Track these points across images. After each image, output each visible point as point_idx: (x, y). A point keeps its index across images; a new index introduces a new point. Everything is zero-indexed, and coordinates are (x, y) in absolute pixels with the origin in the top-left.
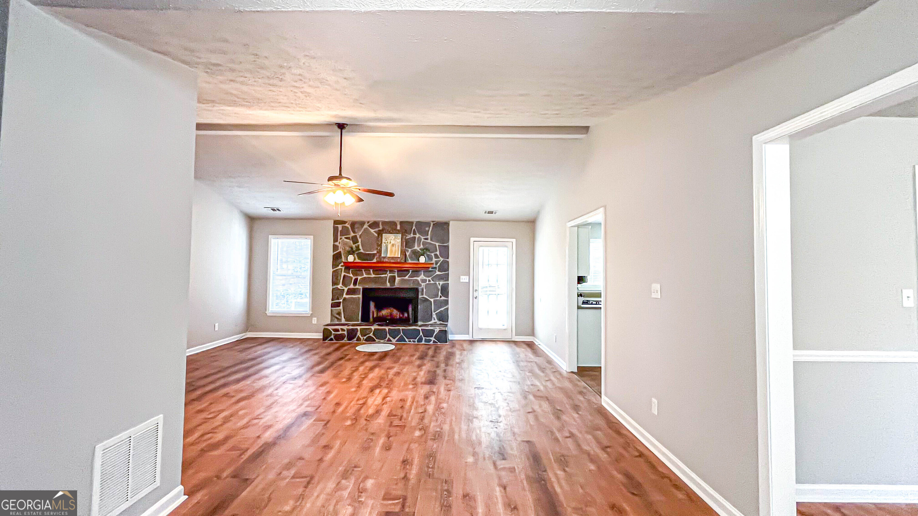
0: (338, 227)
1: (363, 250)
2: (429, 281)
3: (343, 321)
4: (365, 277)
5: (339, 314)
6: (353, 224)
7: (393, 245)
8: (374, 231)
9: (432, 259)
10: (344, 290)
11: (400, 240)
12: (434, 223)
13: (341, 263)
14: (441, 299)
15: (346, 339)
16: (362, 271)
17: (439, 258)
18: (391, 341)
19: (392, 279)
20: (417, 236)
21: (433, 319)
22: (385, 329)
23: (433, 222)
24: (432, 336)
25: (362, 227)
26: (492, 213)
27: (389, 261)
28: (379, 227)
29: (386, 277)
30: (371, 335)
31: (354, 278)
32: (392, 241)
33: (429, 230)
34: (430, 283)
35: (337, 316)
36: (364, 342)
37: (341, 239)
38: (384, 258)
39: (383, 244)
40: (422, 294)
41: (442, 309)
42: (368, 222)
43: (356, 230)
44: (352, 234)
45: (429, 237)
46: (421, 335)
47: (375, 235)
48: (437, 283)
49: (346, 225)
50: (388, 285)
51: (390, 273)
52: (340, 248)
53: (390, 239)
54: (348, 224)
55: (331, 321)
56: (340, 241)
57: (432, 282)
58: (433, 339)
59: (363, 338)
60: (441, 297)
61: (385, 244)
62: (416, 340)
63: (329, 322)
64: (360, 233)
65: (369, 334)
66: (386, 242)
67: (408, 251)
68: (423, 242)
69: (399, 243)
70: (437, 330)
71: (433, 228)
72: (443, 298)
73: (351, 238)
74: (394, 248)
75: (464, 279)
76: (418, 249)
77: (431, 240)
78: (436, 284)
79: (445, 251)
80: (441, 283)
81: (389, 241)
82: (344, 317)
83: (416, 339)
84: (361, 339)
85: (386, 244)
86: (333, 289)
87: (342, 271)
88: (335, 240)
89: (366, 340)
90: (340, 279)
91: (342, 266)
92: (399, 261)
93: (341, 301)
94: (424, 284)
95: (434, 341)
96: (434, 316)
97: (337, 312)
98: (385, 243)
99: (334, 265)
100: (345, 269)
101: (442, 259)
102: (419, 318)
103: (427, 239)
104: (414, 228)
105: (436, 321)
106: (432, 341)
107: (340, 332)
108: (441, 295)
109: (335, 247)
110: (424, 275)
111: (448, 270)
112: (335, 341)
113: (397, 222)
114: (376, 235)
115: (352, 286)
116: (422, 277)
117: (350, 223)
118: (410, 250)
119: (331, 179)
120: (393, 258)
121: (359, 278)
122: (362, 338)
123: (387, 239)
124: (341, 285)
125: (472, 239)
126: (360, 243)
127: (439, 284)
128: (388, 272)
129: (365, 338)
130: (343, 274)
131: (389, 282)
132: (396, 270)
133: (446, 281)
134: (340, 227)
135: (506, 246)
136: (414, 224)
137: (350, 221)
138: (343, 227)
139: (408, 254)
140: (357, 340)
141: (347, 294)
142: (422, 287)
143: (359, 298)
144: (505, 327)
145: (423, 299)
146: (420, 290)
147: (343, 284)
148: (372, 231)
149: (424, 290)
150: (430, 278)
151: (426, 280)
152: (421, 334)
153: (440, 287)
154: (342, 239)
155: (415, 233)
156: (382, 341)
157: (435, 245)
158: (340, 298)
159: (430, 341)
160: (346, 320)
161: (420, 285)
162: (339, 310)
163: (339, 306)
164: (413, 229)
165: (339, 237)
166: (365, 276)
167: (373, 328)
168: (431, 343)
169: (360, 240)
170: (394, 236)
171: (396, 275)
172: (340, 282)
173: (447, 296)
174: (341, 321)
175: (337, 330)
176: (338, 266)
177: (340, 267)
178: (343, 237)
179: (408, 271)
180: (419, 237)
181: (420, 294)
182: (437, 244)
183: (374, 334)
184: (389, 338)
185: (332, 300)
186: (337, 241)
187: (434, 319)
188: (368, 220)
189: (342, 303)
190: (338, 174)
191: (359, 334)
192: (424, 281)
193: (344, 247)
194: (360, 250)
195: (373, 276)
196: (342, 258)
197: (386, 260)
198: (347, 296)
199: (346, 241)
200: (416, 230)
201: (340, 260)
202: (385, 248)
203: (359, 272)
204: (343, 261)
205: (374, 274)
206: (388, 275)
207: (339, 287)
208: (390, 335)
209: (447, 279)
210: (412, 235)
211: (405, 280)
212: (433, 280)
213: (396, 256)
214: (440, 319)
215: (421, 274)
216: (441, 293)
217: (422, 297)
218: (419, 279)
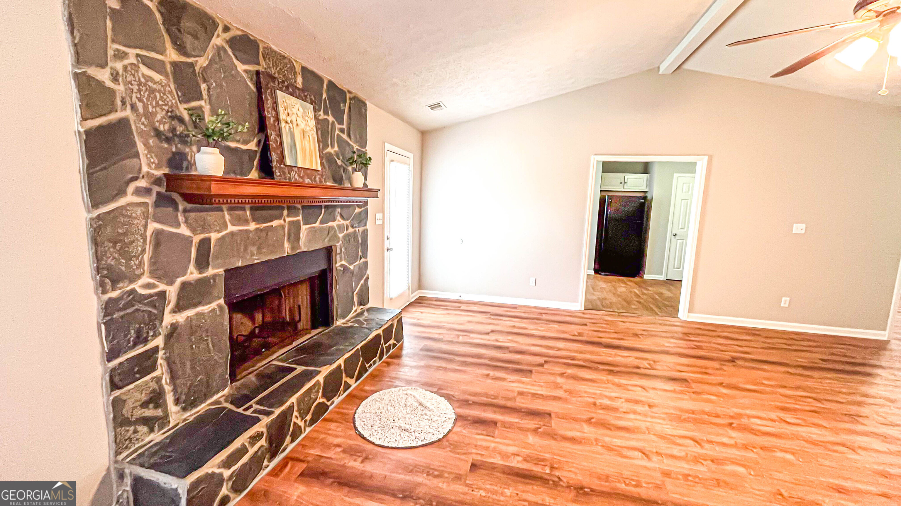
2: (348, 228)
4: (232, 234)
7: (303, 133)
8: (246, 71)
10: (162, 295)
11: (313, 123)
12: (351, 95)
13: (135, 179)
14: (361, 262)
16: (222, 210)
19: (295, 232)
20: (330, 118)
22: (341, 366)
23: (349, 92)
26: (438, 107)
27: (297, 180)
28: (258, 62)
29: (283, 227)
31: (197, 239)
32: (297, 120)
33: (344, 110)
34: (348, 232)
35: (149, 412)
37: (120, 55)
38: (292, 168)
39: (283, 125)
40: (341, 260)
41: (362, 282)
42: (226, 27)
44: (172, 54)
45: (345, 127)
47: (251, 87)
48: (357, 229)
50: (287, 249)
51: (288, 216)
52: (124, 103)
53: (294, 111)
56: (118, 67)
57: (351, 230)
58: (392, 341)
59: (305, 421)
60: (361, 259)
61: (287, 127)
64: (202, 61)
65: (316, 400)
66: (289, 119)
68: (338, 136)
69: (313, 129)
71: (349, 107)
75: (379, 219)
76: (332, 151)
77: (349, 135)
78: (356, 232)
80: (361, 230)
81: (294, 119)
82: (177, 403)
84: (300, 428)
85: (290, 128)
86: (107, 307)
88: (87, 53)
89: (312, 422)
90: (144, 250)
91: (138, 192)
93: (159, 341)
94: (343, 235)
95: (394, 344)
96: (356, 299)
97: (142, 397)
98: (286, 121)
100: (154, 203)
103: (343, 131)
104: (324, 96)
105: (357, 307)
107: (251, 452)
108: (361, 255)
109: (92, 97)
110: (341, 216)
113: (295, 64)
115: (192, 274)
116: (339, 221)
120: (305, 171)
121: (214, 236)
122: (304, 423)
123: (289, 112)
124: (146, 279)
125: (386, 146)
126: (206, 102)
127: (359, 232)
128: (285, 212)
129: (308, 417)
130: (152, 227)
131: (289, 241)
132: (299, 206)
135: (406, 163)
136: (325, 86)
140: (292, 441)
141: (179, 308)
142: (340, 243)
143: (217, 310)
145: (343, 269)
146: (337, 251)
147: (157, 270)
148: (241, 67)
149: (343, 250)
150: (349, 223)
151: (343, 227)
153: (360, 240)
154: (126, 62)
155: (326, 111)
156: (336, 400)
157: (352, 147)
158: (152, 335)
161: (338, 240)
162: (154, 385)
163: (153, 368)
164: (324, 97)
165: (107, 46)
166: (231, 228)
167: (321, 378)
169: (203, 89)
170: (301, 105)
171: (300, 218)
172: (141, 264)
176: (122, 192)
177: (129, 198)
178: (132, 52)
179: (320, 207)
180: (333, 123)
181: (337, 259)
182: (355, 147)
183: (324, 394)
184: (346, 383)
185: (111, 359)
186: (99, 63)
187: (355, 305)
189: (161, 353)
191: (295, 418)
192: (341, 229)
193: (145, 107)
195: (252, 226)
196: (137, 155)
197: (295, 177)
198: (181, 318)
199: (150, 79)
200: (327, 102)
201: (136, 160)
202: (289, 140)
203: (211, 217)
204: (145, 169)
205: (254, 220)
206: (285, 220)
207: (137, 286)
208: (347, 376)
209: (366, 222)
210: (322, 114)
211: (315, 231)
212: (352, 226)
213: (314, 167)
214: (360, 302)
215: (338, 213)
216: (361, 251)
217: (341, 266)
218: (335, 224)
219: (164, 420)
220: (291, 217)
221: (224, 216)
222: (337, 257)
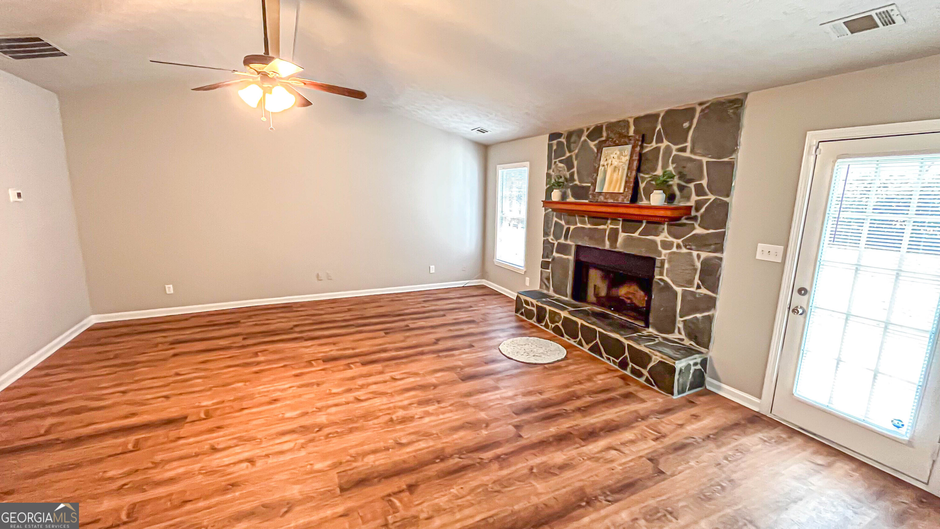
0: (553, 144)
1: (578, 180)
2: (678, 246)
4: (578, 228)
5: (548, 279)
6: (569, 137)
7: (615, 169)
8: (594, 145)
9: (688, 198)
10: (554, 244)
11: (628, 158)
12: (704, 106)
14: (699, 291)
15: (535, 319)
16: (576, 216)
17: (706, 194)
18: (583, 346)
19: (614, 235)
20: (666, 143)
21: (676, 331)
22: (576, 323)
23: (701, 104)
24: (645, 367)
25: (580, 140)
27: (605, 201)
28: (601, 136)
30: (560, 324)
31: (566, 227)
32: (614, 161)
33: (691, 127)
34: (679, 251)
35: (546, 282)
37: (555, 163)
38: (600, 193)
39: (600, 168)
40: (661, 274)
41: (699, 315)
42: (587, 129)
43: (572, 146)
44: (568, 154)
45: (689, 144)
46: (626, 357)
47: (593, 152)
48: (695, 253)
49: (562, 139)
50: (607, 245)
51: (610, 224)
53: (612, 156)
54: (564, 138)
55: (540, 287)
56: (554, 167)
57: (684, 250)
58: (645, 372)
59: (551, 326)
60: (699, 287)
61: (603, 168)
62: (618, 362)
63: (538, 287)
64: (577, 151)
65: (558, 322)
66: (605, 163)
68: (675, 156)
69: (625, 163)
70: (656, 358)
71: (699, 121)
72: (703, 291)
73: (566, 160)
74: (615, 175)
75: (770, 252)
77: (692, 152)
78: (690, 254)
79: (724, 175)
80: (704, 255)
82: (552, 286)
84: (548, 326)
85: (605, 168)
86: (544, 242)
87: (553, 215)
88: (549, 167)
89: (553, 331)
90: (552, 227)
92: (624, 200)
93: (551, 260)
94: (668, 252)
95: (647, 377)
96: (680, 324)
97: (546, 275)
98: (603, 166)
101: (712, 197)
103: (683, 150)
104: (659, 127)
105: (683, 336)
106: (644, 377)
107: (531, 307)
108: (700, 283)
109: (549, 178)
110: (670, 233)
111: (723, 224)
112: (525, 318)
113: (630, 120)
114: (595, 151)
115: (562, 240)
116: (664, 236)
117: (566, 135)
118: (647, 177)
119: (249, 60)
120: (612, 195)
121: (572, 227)
123: (608, 158)
124: (551, 236)
125: (813, 137)
126: (575, 169)
127: (699, 256)
128: (609, 221)
129: (553, 326)
130: (555, 220)
131: (609, 240)
132: (621, 219)
133: (715, 251)
136: (660, 119)
137: (566, 132)
138: (558, 143)
139: (642, 186)
140: (544, 327)
141: (556, 251)
142: (663, 257)
143: (570, 259)
145: (662, 284)
146: (658, 264)
147: (554, 235)
148: (592, 145)
149: (666, 266)
150: (680, 241)
151: (672, 244)
152: (627, 354)
153: (698, 265)
155: (660, 140)
156: (572, 341)
157: (701, 163)
158: (549, 256)
159: (640, 375)
160: (553, 290)
161: (660, 254)
163: (548, 268)
164: (657, 129)
165: (553, 161)
166: (579, 225)
167: (562, 314)
168: (642, 380)
169: (575, 163)
170: (619, 150)
171: (620, 227)
172: (551, 231)
173: (714, 288)
174: (549, 290)
175: (528, 304)
178: (557, 160)
179: (641, 222)
180: (667, 148)
181: (657, 271)
182: (705, 160)
183: (562, 325)
184: (580, 340)
185: (543, 257)
186: (551, 168)
187: (680, 333)
188: (587, 125)
189: (551, 264)
191: (547, 317)
192: (666, 245)
194: (574, 180)
195: (589, 226)
198: (556, 256)
199: (560, 167)
200: (662, 131)
202: (602, 175)
203: (572, 218)
205: (589, 223)
206: (608, 226)
207: (550, 239)
208: (582, 335)
209: (720, 249)
210: (654, 144)
211: (632, 238)
212: (685, 246)
213: (616, 191)
214: (691, 335)
215: (663, 229)
216: (700, 279)
217: (660, 279)
218: (658, 239)
219: (549, 288)
220: (613, 225)
221: (576, 220)
222: (656, 269)
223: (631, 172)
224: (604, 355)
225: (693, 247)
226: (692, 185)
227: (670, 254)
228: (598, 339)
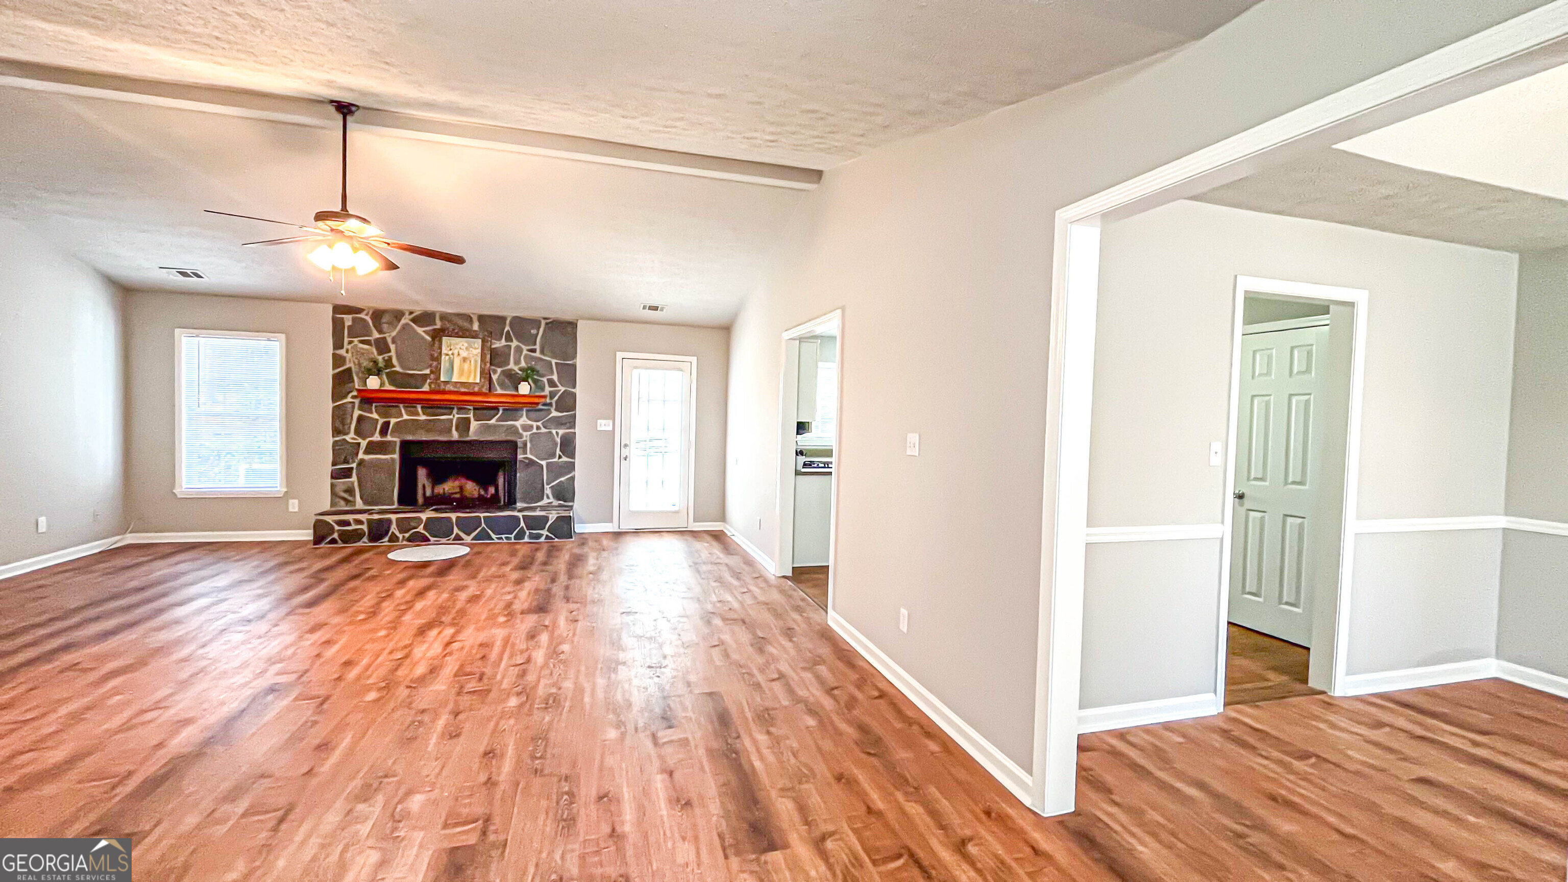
0: (343, 318)
1: (402, 367)
2: (538, 428)
3: (359, 504)
4: (405, 420)
5: (350, 491)
6: (378, 315)
7: (465, 360)
8: (424, 331)
9: (543, 389)
10: (359, 444)
11: (479, 350)
12: (548, 321)
13: (351, 392)
14: (561, 460)
15: (365, 539)
16: (399, 407)
17: (556, 386)
18: (463, 539)
19: (464, 425)
20: (515, 343)
21: (545, 497)
22: (449, 519)
23: (545, 319)
24: (543, 528)
25: (399, 321)
26: (655, 308)
27: (456, 390)
28: (435, 324)
29: (451, 420)
30: (421, 529)
31: (381, 421)
32: (461, 352)
33: (538, 334)
34: (539, 431)
35: (346, 496)
36: (405, 543)
37: (350, 342)
38: (446, 383)
39: (443, 357)
40: (525, 453)
41: (562, 479)
42: (411, 313)
43: (385, 326)
44: (376, 335)
45: (538, 347)
46: (522, 527)
47: (426, 340)
48: (554, 432)
49: (362, 316)
50: (455, 436)
51: (458, 414)
52: (350, 361)
53: (458, 347)
54: (367, 315)
55: (331, 507)
56: (349, 347)
57: (543, 430)
58: (545, 532)
59: (404, 537)
60: (560, 457)
61: (447, 357)
62: (512, 536)
63: (327, 507)
64: (394, 334)
65: (416, 528)
66: (450, 353)
67: (495, 372)
68: (526, 356)
69: (477, 355)
70: (553, 516)
71: (544, 331)
72: (564, 459)
73: (373, 342)
74: (466, 366)
75: (604, 425)
76: (516, 368)
77: (542, 352)
78: (550, 433)
79: (569, 373)
80: (561, 432)
81: (456, 352)
82: (361, 498)
83: (512, 534)
84: (397, 538)
85: (450, 358)
86: (335, 444)
87: (353, 407)
88: (338, 344)
89: (409, 540)
90: (351, 423)
91: (353, 397)
92: (476, 389)
93: (354, 465)
94: (529, 433)
95: (547, 535)
96: (548, 490)
97: (344, 487)
98: (447, 354)
99: (336, 396)
100: (361, 402)
101: (562, 389)
102: (518, 495)
103: (534, 351)
104: (507, 328)
105: (552, 499)
106: (544, 537)
107: (354, 527)
108: (561, 454)
109: (338, 360)
110: (528, 417)
111: (573, 408)
112: (340, 544)
113: (472, 316)
114: (429, 338)
115: (377, 437)
116: (523, 420)
117: (371, 313)
118: (499, 370)
119: (321, 216)
120: (463, 384)
121: (393, 421)
122: (400, 536)
123: (452, 348)
124: (352, 435)
125: (620, 355)
126: (393, 353)
127: (557, 433)
128: (455, 411)
129: (407, 535)
130: (357, 413)
131: (457, 429)
132: (471, 408)
133: (570, 428)
134: (348, 320)
135: (680, 369)
136: (508, 322)
137: (369, 308)
138: (354, 320)
139: (495, 377)
140: (389, 541)
141: (367, 452)
142: (524, 439)
143: (393, 460)
144: (676, 508)
145: (527, 461)
146: (520, 445)
147: (358, 432)
148: (420, 330)
149: (529, 445)
150: (539, 424)
151: (532, 427)
152: (522, 524)
153: (558, 440)
154: (352, 345)
155: (509, 339)
156: (444, 540)
157: (550, 363)
158: (351, 461)
159: (540, 536)
160: (366, 502)
161: (521, 436)
162: (350, 485)
163: (350, 476)
164: (506, 330)
165: (346, 340)
166: (406, 417)
167: (424, 516)
168: (542, 539)
169: (393, 347)
170: (467, 342)
171: (471, 416)
172: (349, 428)
173: (572, 455)
174: (355, 505)
175: (347, 523)
176: (345, 397)
177: (349, 399)
178: (356, 340)
179: (496, 409)
180: (518, 347)
181: (519, 451)
182: (554, 361)
183: (425, 528)
184: (457, 534)
185: (334, 464)
186: (342, 347)
187: (548, 498)
188: (412, 308)
189: (354, 471)
190: (338, 208)
191: (394, 528)
192: (527, 428)
193: (359, 361)
194: (394, 366)
195: (423, 417)
196: (353, 381)
197: (449, 388)
198: (367, 457)
199: (363, 349)
200: (511, 332)
201: (351, 385)
202: (447, 365)
203: (392, 409)
204: (357, 387)
205: (424, 414)
206: (454, 416)
207: (348, 438)
208: (459, 529)
209: (573, 426)
210: (503, 342)
211: (489, 426)
212: (545, 427)
213: (471, 380)
214: (558, 497)
215: (522, 415)
216: (561, 451)
217: (524, 458)
218: (518, 424)
219: (353, 503)
220: (460, 414)
221: (401, 411)
222: (518, 450)
223: (485, 365)
224: (494, 536)
225: (553, 427)
226: (545, 380)
227: (531, 434)
228: (483, 525)
